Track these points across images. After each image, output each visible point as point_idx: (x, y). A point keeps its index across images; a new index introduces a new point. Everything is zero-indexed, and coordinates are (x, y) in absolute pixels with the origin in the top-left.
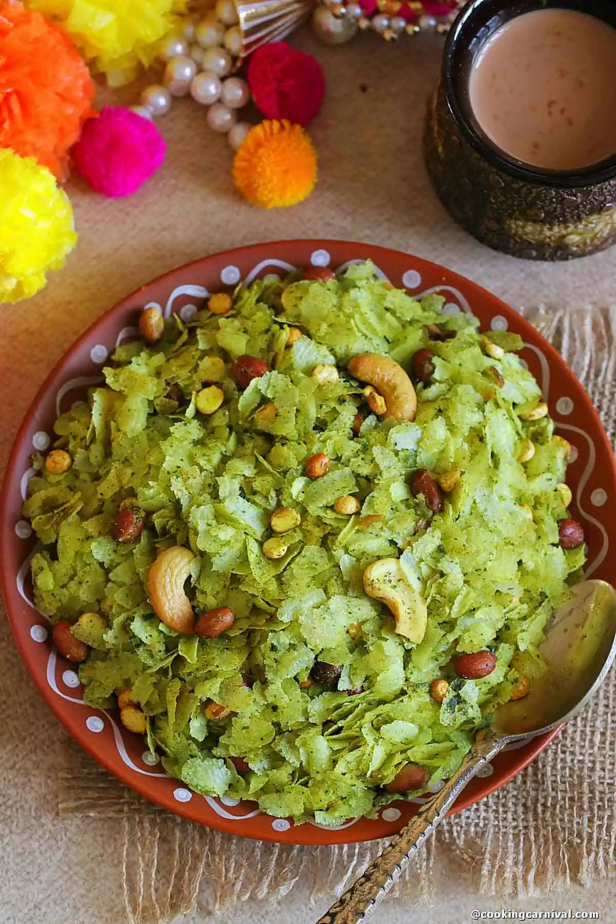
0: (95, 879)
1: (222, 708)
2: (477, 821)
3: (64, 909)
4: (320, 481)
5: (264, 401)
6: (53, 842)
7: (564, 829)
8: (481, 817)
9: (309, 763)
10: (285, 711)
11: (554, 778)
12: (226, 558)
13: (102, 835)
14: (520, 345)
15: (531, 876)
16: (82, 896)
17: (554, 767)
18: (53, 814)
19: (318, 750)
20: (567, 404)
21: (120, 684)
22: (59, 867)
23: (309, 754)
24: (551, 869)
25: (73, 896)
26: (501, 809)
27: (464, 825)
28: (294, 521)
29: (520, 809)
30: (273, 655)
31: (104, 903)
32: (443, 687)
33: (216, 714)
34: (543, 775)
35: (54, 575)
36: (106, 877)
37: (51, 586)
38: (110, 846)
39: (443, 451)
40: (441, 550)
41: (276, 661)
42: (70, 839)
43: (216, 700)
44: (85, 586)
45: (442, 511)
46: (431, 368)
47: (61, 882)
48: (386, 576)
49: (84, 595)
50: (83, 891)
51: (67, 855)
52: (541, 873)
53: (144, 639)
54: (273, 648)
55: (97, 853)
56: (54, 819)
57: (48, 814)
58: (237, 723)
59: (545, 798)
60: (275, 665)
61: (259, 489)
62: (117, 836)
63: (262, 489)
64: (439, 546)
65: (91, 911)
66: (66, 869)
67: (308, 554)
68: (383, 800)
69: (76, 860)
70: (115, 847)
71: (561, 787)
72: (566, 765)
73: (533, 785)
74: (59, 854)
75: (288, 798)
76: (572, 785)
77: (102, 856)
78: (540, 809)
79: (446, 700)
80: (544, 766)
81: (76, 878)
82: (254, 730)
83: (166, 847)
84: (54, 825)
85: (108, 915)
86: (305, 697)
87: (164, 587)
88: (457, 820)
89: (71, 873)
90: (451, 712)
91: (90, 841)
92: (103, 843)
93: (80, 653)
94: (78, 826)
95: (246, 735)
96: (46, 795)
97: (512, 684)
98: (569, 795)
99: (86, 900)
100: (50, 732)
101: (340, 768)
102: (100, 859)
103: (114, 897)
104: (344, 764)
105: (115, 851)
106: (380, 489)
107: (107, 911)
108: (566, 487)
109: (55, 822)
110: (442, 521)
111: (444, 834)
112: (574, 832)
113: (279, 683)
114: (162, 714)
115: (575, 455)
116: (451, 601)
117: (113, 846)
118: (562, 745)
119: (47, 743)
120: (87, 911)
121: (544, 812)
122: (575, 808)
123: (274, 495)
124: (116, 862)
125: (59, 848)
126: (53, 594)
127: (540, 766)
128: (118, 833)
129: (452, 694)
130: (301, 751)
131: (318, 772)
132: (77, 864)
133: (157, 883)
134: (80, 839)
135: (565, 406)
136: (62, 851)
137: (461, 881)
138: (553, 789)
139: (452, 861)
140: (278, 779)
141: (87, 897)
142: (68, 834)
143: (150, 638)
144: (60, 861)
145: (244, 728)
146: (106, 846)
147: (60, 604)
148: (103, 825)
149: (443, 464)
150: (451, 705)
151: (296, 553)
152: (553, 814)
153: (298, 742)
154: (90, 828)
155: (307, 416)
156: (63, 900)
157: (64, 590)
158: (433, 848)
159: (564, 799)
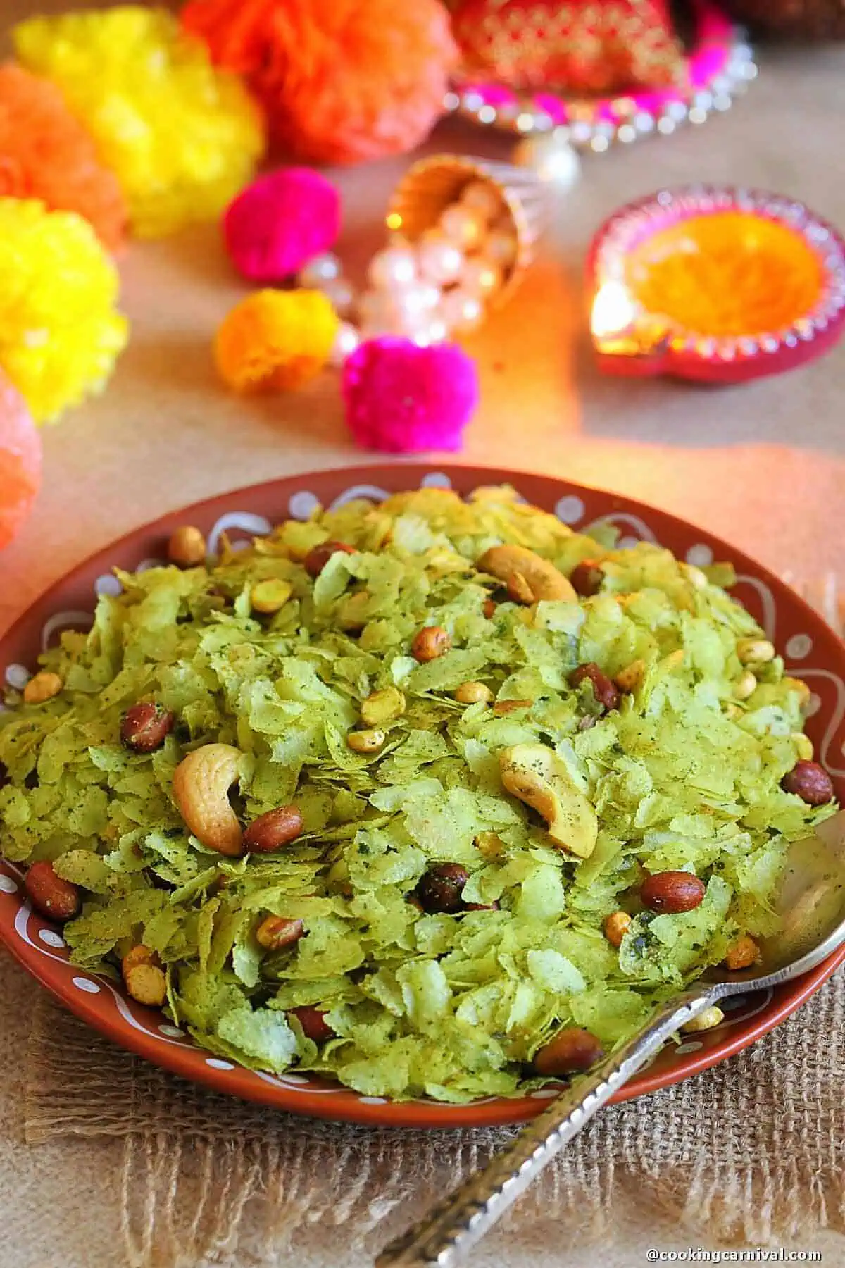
0: (78, 1218)
1: (285, 922)
2: (680, 1153)
3: (29, 1253)
4: (435, 662)
5: (353, 583)
6: (16, 1174)
7: (815, 1157)
8: (685, 1149)
9: (417, 1013)
10: (380, 926)
11: (797, 1096)
12: (292, 745)
13: (91, 1168)
14: (732, 579)
15: (766, 1212)
16: (58, 1239)
17: (797, 1083)
18: (16, 1142)
19: (432, 986)
20: (802, 645)
21: (127, 933)
22: (23, 1204)
23: (417, 993)
24: (796, 1207)
25: (43, 1238)
26: (716, 1141)
27: (658, 1157)
28: (395, 708)
29: (746, 1141)
30: (362, 859)
31: (91, 1246)
32: (622, 920)
33: (274, 930)
34: (780, 1094)
35: (31, 806)
36: (96, 1217)
37: (26, 817)
38: (103, 1180)
39: (618, 641)
40: (617, 750)
41: (367, 865)
42: (41, 1171)
43: (275, 911)
44: (77, 812)
45: (618, 706)
46: (599, 576)
47: (23, 1222)
48: (534, 765)
49: (75, 824)
50: (57, 1232)
51: (34, 1190)
52: (781, 1211)
53: (165, 855)
54: (363, 849)
55: (83, 1187)
56: (17, 1147)
57: (8, 1141)
58: (307, 947)
59: (785, 1123)
60: (365, 870)
61: (344, 674)
62: (115, 1169)
63: (348, 674)
64: (614, 746)
65: (70, 1256)
66: (33, 1206)
67: (417, 743)
68: (533, 1082)
69: (48, 1196)
70: (112, 1182)
71: (810, 1106)
72: (816, 1080)
73: (766, 1108)
74: (23, 1189)
75: (384, 1063)
76: (826, 1102)
77: (91, 1192)
78: (776, 1136)
79: (628, 938)
80: (782, 1082)
81: (47, 1216)
82: (333, 955)
83: (191, 1183)
84: (17, 1155)
85: (97, 1261)
86: (411, 910)
87: (198, 783)
88: (647, 1152)
89: (41, 1210)
90: (637, 957)
91: (73, 1174)
92: (93, 1176)
93: (67, 901)
94: (54, 1157)
95: (321, 965)
96: (6, 1118)
97: (730, 936)
98: (822, 1115)
99: (64, 1244)
100: (17, 1046)
101: (466, 1014)
102: (87, 1195)
103: (107, 1240)
104: (471, 1008)
105: (112, 1186)
106: (525, 673)
107: (96, 1256)
108: (804, 737)
109: (19, 1151)
110: (618, 716)
111: (628, 1167)
112: (831, 1158)
113: (371, 891)
114: (190, 960)
115: (817, 703)
116: (634, 807)
117: (108, 1180)
118: (809, 1059)
119: (11, 1058)
120: (64, 1256)
121: (783, 1140)
122: (832, 1131)
123: (366, 682)
124: (112, 1199)
125: (24, 1182)
126: (28, 830)
127: (776, 1083)
128: (117, 1165)
129: (637, 930)
130: (405, 988)
131: (430, 1023)
132: (51, 1201)
133: (176, 1213)
134: (56, 1171)
135: (800, 646)
136: (28, 1185)
137: (656, 1228)
138: (797, 1109)
139: (640, 1204)
140: (367, 1040)
141: (65, 1239)
142: (38, 1165)
143: (174, 855)
144: (24, 1196)
145: (317, 953)
146: (98, 1180)
147: (37, 841)
148: (93, 1155)
149: (620, 658)
150: (635, 946)
151: (398, 742)
152: (798, 1140)
153: (399, 976)
154: (73, 1158)
155: (415, 591)
156: (28, 1242)
157: (46, 824)
158: (610, 1187)
159: (814, 1121)
